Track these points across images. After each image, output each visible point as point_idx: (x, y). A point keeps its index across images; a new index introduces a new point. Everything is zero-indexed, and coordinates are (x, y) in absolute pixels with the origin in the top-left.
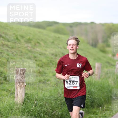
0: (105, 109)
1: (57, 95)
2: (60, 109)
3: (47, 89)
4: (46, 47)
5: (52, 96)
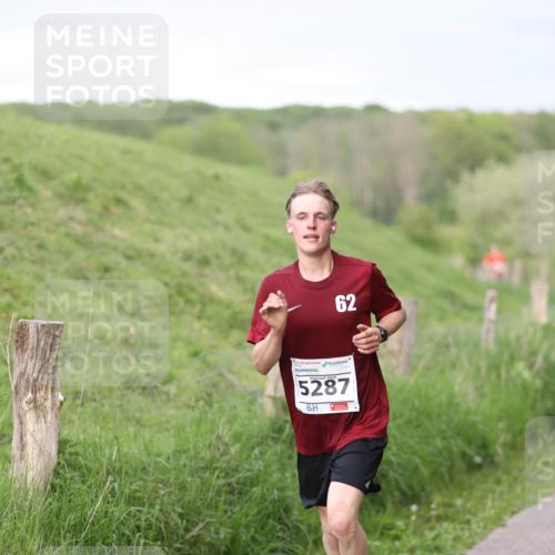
0: (433, 513)
1: (210, 446)
2: (226, 512)
3: (163, 419)
4: (155, 223)
5: (185, 452)
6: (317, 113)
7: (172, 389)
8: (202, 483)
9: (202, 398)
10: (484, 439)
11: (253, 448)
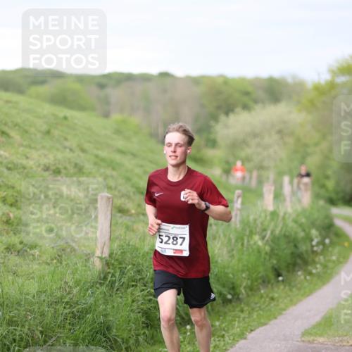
1: (60, 288)
2: (70, 330)
3: (31, 271)
4: (26, 146)
5: (45, 292)
6: (129, 78)
7: (36, 252)
8: (55, 312)
9: (56, 258)
10: (233, 283)
11: (88, 290)
